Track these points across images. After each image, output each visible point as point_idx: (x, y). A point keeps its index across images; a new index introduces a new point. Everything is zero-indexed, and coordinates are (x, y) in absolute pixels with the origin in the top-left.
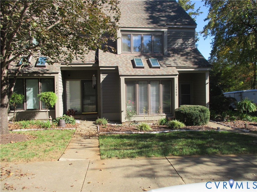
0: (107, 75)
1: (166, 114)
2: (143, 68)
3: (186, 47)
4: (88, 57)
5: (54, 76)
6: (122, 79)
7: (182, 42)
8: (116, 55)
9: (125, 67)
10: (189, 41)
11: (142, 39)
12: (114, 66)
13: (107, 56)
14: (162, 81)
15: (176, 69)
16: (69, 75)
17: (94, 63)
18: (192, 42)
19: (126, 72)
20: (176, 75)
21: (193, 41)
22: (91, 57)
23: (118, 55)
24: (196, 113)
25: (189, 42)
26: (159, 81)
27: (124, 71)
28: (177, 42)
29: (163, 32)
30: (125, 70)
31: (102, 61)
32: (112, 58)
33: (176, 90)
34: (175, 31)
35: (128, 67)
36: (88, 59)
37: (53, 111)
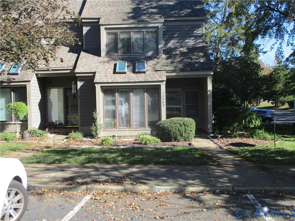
0: (84, 82)
1: (150, 128)
2: (125, 73)
4: (68, 61)
5: (26, 85)
6: (98, 87)
8: (100, 58)
9: (104, 73)
12: (92, 71)
13: (88, 60)
14: (146, 88)
15: (165, 73)
16: (50, 83)
17: (72, 68)
19: (103, 79)
20: (162, 81)
22: (71, 61)
23: (102, 58)
24: (175, 127)
26: (144, 88)
27: (101, 78)
29: (158, 27)
30: (103, 76)
31: (80, 66)
32: (93, 62)
33: (163, 99)
35: (108, 73)
36: (68, 63)
37: (25, 123)
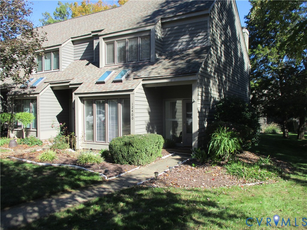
2: (104, 82)
3: (194, 46)
6: (77, 98)
7: (187, 40)
8: (98, 69)
9: (89, 83)
10: (199, 36)
11: (126, 44)
15: (141, 81)
18: (204, 37)
20: (132, 90)
21: (205, 35)
23: (100, 69)
25: (200, 38)
26: (118, 99)
27: (81, 88)
28: (180, 41)
29: (150, 30)
33: (132, 111)
34: (171, 26)
